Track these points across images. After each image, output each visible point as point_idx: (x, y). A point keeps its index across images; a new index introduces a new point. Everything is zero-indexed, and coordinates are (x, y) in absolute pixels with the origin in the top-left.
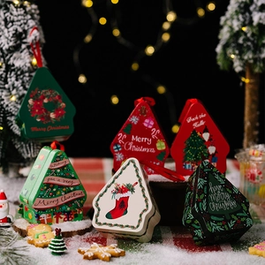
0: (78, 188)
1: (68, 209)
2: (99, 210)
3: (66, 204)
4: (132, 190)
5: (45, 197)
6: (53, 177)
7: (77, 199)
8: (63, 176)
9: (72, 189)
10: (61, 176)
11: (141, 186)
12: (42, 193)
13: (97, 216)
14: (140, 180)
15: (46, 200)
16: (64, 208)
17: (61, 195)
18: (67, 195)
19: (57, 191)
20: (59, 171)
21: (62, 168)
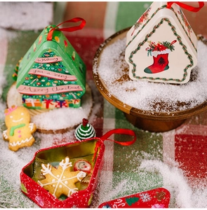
1: (61, 98)
3: (58, 94)
4: (172, 48)
5: (32, 85)
7: (73, 92)
9: (66, 82)
11: (181, 43)
14: (179, 38)
16: (55, 97)
18: (59, 87)
19: (47, 82)
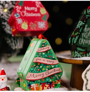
0: (57, 66)
1: (51, 80)
2: (87, 80)
3: (49, 77)
5: (35, 72)
6: (40, 58)
7: (57, 74)
8: (47, 58)
9: (53, 66)
10: (45, 57)
12: (32, 69)
13: (87, 84)
15: (35, 74)
16: (47, 80)
17: (45, 70)
18: (50, 71)
19: (43, 67)
20: (44, 54)
21: (46, 52)
